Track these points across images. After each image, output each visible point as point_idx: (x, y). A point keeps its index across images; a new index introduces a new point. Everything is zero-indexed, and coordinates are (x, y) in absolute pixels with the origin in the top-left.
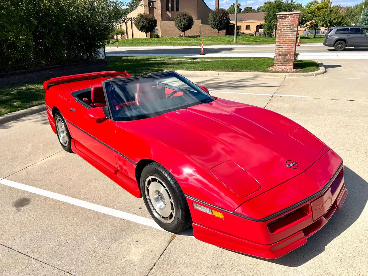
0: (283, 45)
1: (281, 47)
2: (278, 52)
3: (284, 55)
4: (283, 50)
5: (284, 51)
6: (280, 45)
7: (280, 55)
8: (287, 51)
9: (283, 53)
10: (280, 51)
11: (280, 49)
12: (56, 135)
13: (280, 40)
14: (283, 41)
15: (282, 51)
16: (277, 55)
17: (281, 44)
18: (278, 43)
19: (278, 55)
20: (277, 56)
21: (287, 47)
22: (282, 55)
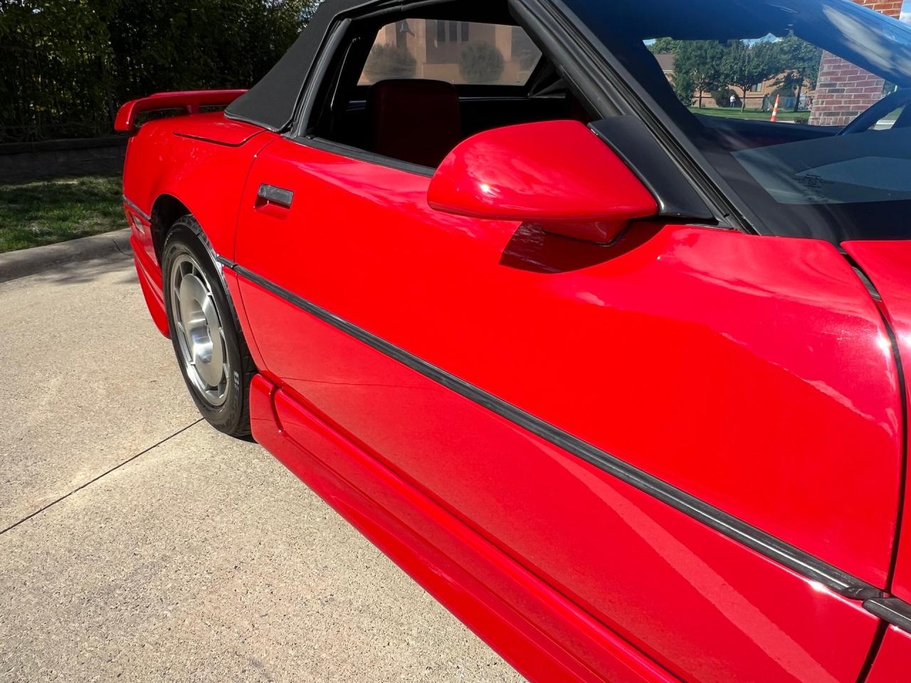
0: (845, 85)
1: (838, 91)
2: (824, 105)
3: (843, 114)
4: (842, 97)
5: (846, 102)
6: (835, 85)
7: (831, 114)
8: (854, 102)
9: (842, 107)
10: (833, 103)
11: (832, 97)
12: (169, 342)
13: (835, 67)
14: (846, 69)
15: (840, 102)
16: (820, 115)
17: (838, 79)
18: (829, 77)
19: (825, 114)
20: (821, 117)
21: (856, 90)
22: (838, 114)
